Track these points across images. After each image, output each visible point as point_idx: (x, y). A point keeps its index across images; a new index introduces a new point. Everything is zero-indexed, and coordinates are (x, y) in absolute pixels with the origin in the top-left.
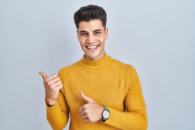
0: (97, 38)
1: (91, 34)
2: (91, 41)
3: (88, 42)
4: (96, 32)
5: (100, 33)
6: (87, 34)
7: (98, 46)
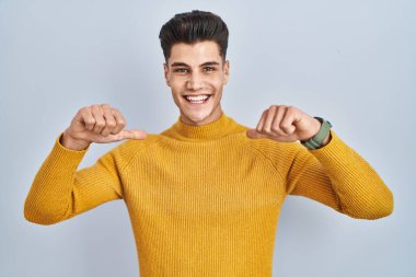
0: (208, 79)
1: (196, 70)
2: (196, 86)
3: (189, 86)
4: (207, 67)
5: (214, 69)
6: (189, 70)
7: (209, 96)
